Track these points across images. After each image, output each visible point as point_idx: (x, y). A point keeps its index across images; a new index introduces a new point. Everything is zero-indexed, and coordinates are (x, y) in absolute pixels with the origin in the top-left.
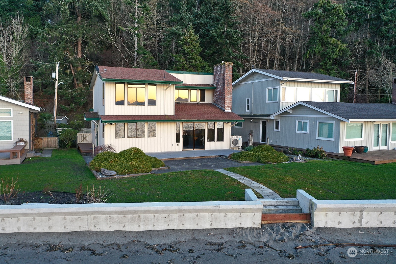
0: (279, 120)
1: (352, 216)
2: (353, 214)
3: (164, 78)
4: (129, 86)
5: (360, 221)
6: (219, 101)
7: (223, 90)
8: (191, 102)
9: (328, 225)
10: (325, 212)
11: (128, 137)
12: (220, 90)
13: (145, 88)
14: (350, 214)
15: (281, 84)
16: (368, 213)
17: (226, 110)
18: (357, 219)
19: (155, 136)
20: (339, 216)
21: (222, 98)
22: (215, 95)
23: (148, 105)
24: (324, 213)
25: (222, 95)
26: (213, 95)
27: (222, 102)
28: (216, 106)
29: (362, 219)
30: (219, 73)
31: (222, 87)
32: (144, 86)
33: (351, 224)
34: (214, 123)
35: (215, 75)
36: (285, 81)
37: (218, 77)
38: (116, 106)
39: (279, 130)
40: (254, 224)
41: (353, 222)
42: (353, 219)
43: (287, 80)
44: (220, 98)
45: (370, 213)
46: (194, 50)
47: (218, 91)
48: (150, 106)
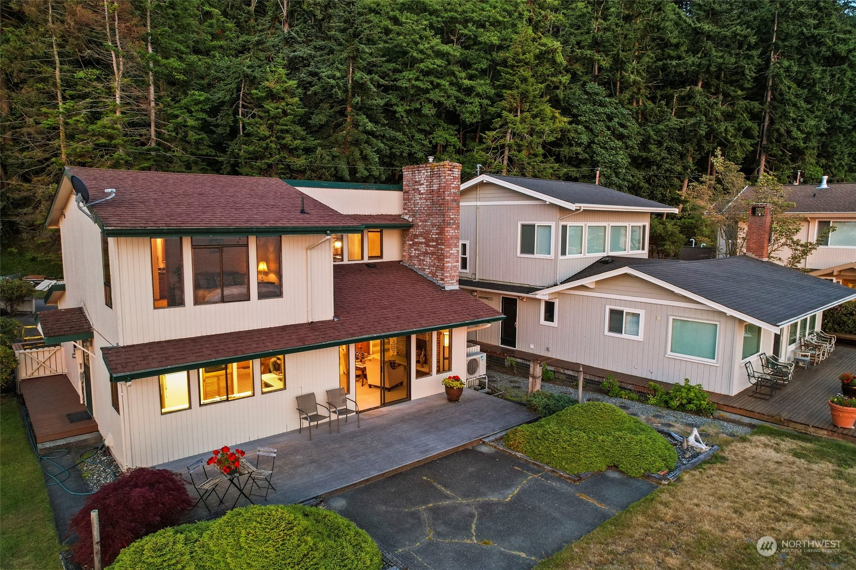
3: (303, 212)
6: (424, 260)
7: (437, 234)
12: (428, 232)
17: (448, 285)
21: (433, 253)
22: (411, 243)
25: (432, 246)
26: (403, 243)
27: (435, 264)
28: (412, 270)
30: (422, 189)
31: (433, 225)
35: (407, 192)
37: (420, 198)
39: (555, 324)
44: (426, 253)
47: (421, 235)
48: (262, 301)
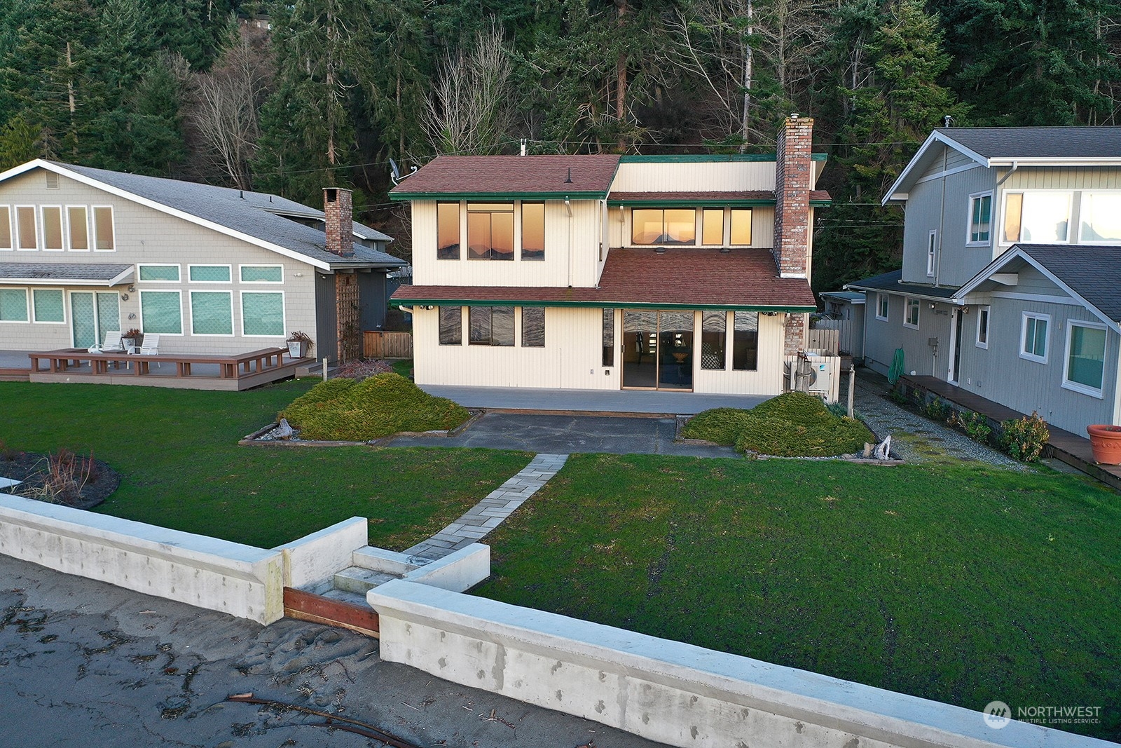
0: (989, 310)
1: (475, 652)
2: (478, 647)
3: (569, 181)
4: (472, 207)
5: (498, 673)
6: (778, 244)
8: (705, 247)
9: (415, 663)
10: (406, 622)
11: (470, 343)
12: (780, 208)
13: (513, 212)
14: (470, 644)
15: (998, 180)
16: (521, 655)
17: (787, 272)
18: (489, 663)
19: (541, 344)
20: (442, 641)
22: (775, 223)
23: (522, 258)
24: (402, 623)
25: (780, 224)
27: (780, 247)
28: (773, 257)
29: (504, 670)
30: (780, 155)
31: (781, 199)
32: (509, 207)
33: (474, 675)
34: (724, 312)
35: (777, 161)
36: (1007, 170)
37: (780, 166)
38: (439, 261)
39: (986, 346)
40: (252, 610)
41: (478, 672)
42: (479, 660)
43: (1012, 167)
44: (778, 235)
45: (525, 654)
46: (915, 68)
47: (778, 213)
48: (527, 262)
